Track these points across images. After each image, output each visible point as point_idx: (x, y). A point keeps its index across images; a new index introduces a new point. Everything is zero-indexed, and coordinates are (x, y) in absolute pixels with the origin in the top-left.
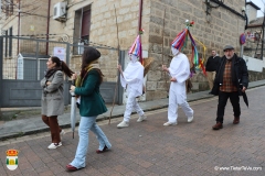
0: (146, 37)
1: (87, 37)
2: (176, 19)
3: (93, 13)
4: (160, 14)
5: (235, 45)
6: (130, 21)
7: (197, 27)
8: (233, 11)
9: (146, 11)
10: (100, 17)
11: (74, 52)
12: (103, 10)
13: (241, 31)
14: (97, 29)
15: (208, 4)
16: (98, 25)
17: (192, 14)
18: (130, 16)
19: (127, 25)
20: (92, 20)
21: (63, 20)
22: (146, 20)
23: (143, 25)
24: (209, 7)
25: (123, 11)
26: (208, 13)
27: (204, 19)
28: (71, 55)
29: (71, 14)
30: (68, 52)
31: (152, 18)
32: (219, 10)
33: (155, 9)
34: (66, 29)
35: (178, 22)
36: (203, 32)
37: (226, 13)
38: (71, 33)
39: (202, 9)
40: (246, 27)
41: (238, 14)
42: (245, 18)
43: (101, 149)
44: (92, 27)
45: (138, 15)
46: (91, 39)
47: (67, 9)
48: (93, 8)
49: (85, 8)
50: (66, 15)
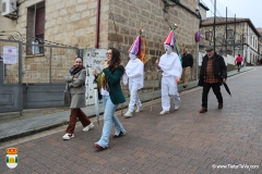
0: (104, 35)
1: (42, 36)
2: (134, 16)
3: (47, 10)
4: (119, 11)
5: (191, 42)
6: (87, 19)
7: (156, 24)
8: (188, 10)
9: (105, 8)
10: (56, 14)
11: (28, 52)
12: (58, 7)
13: (196, 29)
14: (53, 27)
15: (165, 2)
16: (53, 22)
17: (150, 12)
18: (88, 13)
19: (85, 22)
20: (46, 17)
21: (14, 17)
22: (105, 17)
23: (102, 22)
24: (167, 5)
25: (80, 8)
26: (165, 11)
27: (162, 17)
28: (24, 55)
29: (23, 11)
30: (20, 52)
31: (111, 15)
32: (176, 8)
33: (114, 6)
34: (18, 27)
35: (137, 19)
36: (162, 30)
37: (182, 11)
38: (24, 31)
39: (160, 7)
40: (201, 26)
41: (193, 13)
42: (199, 17)
43: (117, 134)
44: (47, 25)
45: (96, 12)
46: (46, 38)
47: (18, 5)
48: (47, 4)
49: (38, 4)
50: (17, 11)
